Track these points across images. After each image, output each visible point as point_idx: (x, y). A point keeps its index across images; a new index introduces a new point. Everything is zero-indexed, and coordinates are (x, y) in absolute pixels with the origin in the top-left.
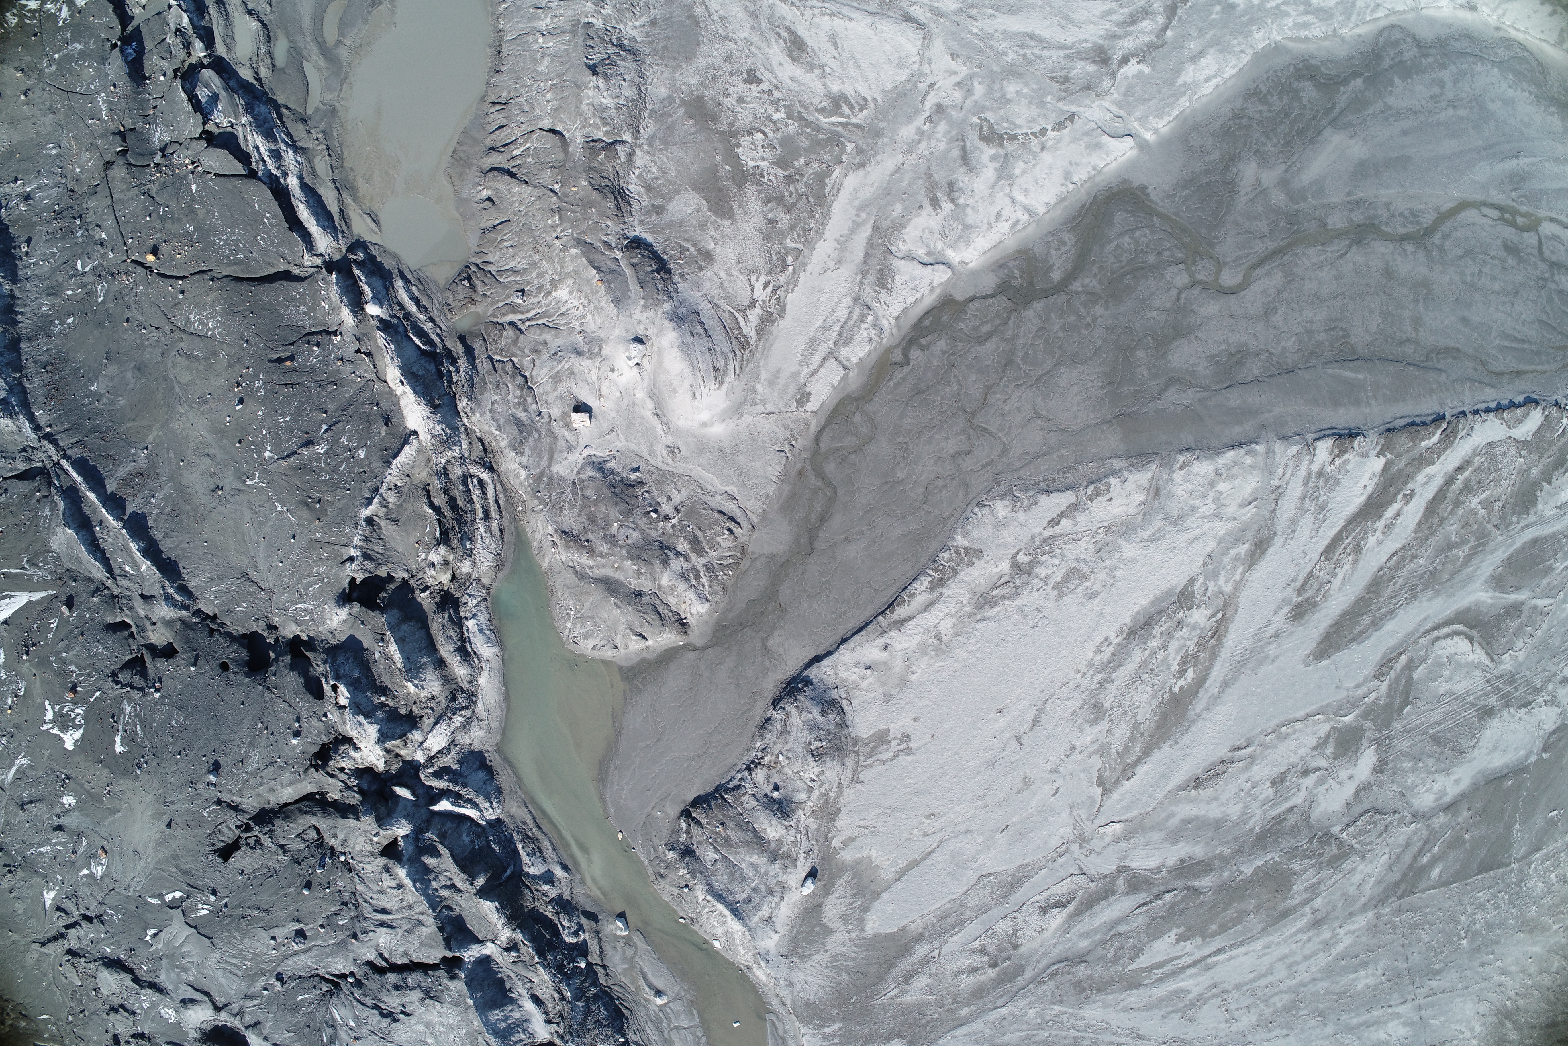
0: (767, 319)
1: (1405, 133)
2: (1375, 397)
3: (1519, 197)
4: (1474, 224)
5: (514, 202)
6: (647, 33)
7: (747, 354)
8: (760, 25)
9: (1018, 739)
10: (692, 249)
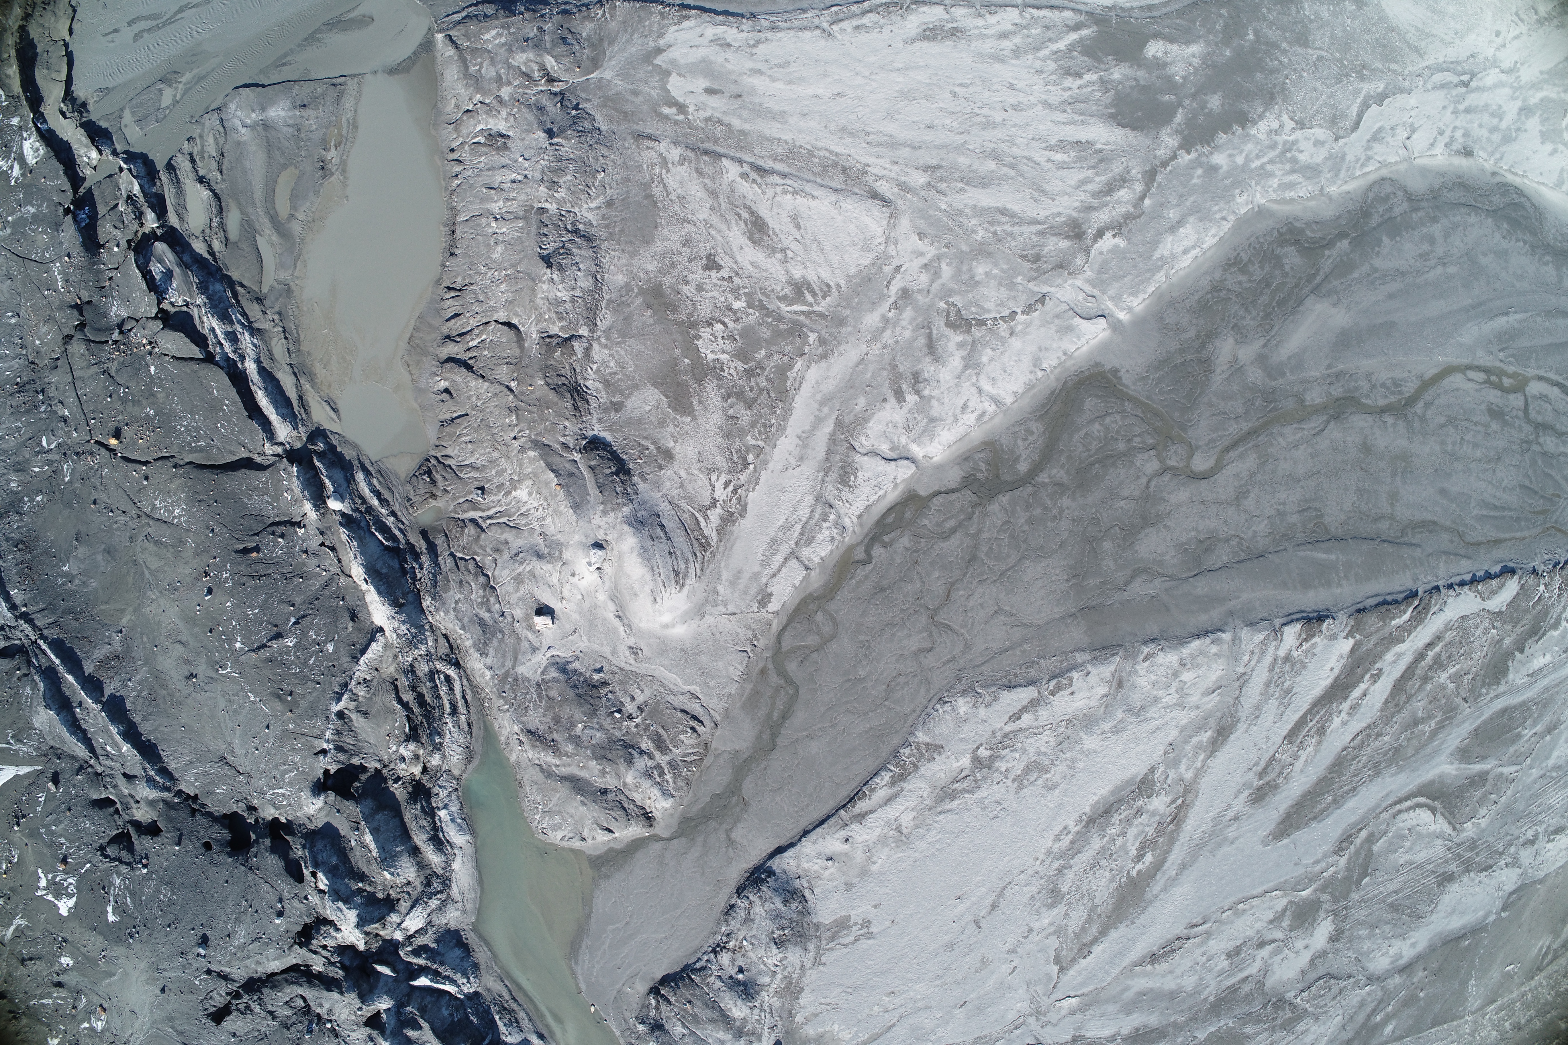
0: (728, 519)
1: (1391, 297)
2: (1346, 577)
3: (1506, 357)
4: (1458, 389)
5: (471, 396)
6: (603, 215)
7: (708, 555)
8: (720, 205)
9: (976, 923)
10: (652, 447)
